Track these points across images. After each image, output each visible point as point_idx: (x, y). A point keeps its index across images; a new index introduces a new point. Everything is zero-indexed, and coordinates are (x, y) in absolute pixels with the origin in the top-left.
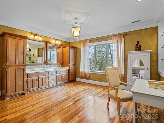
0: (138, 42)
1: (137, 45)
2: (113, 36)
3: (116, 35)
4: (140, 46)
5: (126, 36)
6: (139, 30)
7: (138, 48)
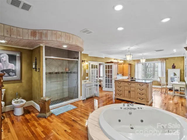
0: (174, 64)
1: (173, 65)
2: (159, 59)
3: (161, 59)
4: (175, 66)
5: (166, 60)
6: (174, 57)
7: (174, 67)
